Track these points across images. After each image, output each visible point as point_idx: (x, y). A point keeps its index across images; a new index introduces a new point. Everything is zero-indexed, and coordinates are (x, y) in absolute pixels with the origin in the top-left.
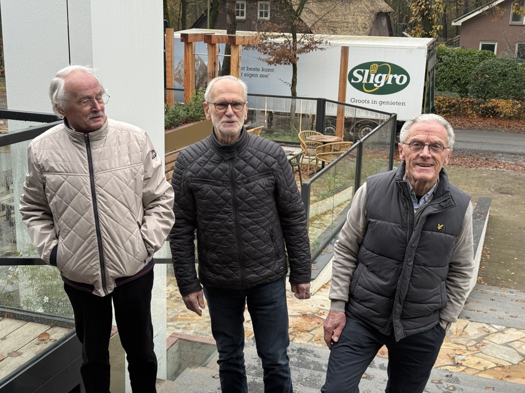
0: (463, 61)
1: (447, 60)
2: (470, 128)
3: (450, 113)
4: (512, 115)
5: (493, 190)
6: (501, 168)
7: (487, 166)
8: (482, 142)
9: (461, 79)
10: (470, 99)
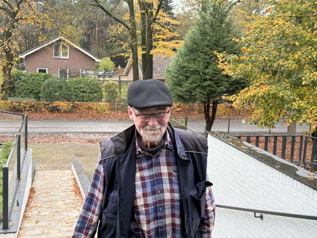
0: (34, 80)
1: (24, 79)
2: (46, 119)
3: (32, 110)
4: (68, 110)
5: (73, 155)
6: (72, 142)
7: (64, 141)
9: (35, 90)
10: (43, 102)
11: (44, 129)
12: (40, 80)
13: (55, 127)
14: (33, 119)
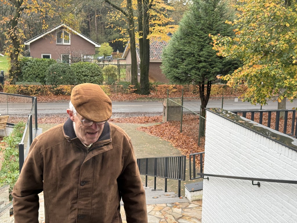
2: (51, 102)
3: (38, 93)
9: (40, 75)
10: (48, 85)
11: (50, 110)
12: (45, 65)
13: (60, 109)
14: (40, 101)
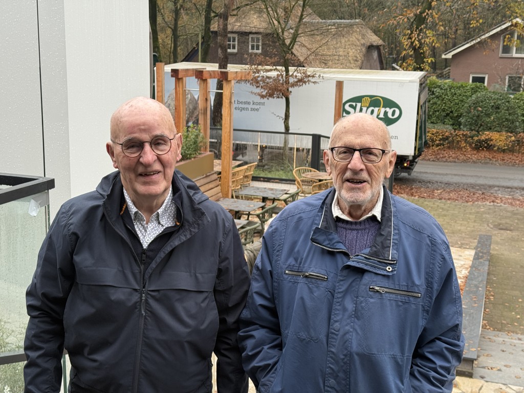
0: (455, 94)
1: (439, 93)
2: (465, 161)
3: (443, 145)
4: (506, 148)
5: (492, 226)
6: (498, 203)
7: (484, 200)
8: (477, 176)
9: (454, 112)
10: (465, 131)
13: (475, 176)
14: (444, 159)
